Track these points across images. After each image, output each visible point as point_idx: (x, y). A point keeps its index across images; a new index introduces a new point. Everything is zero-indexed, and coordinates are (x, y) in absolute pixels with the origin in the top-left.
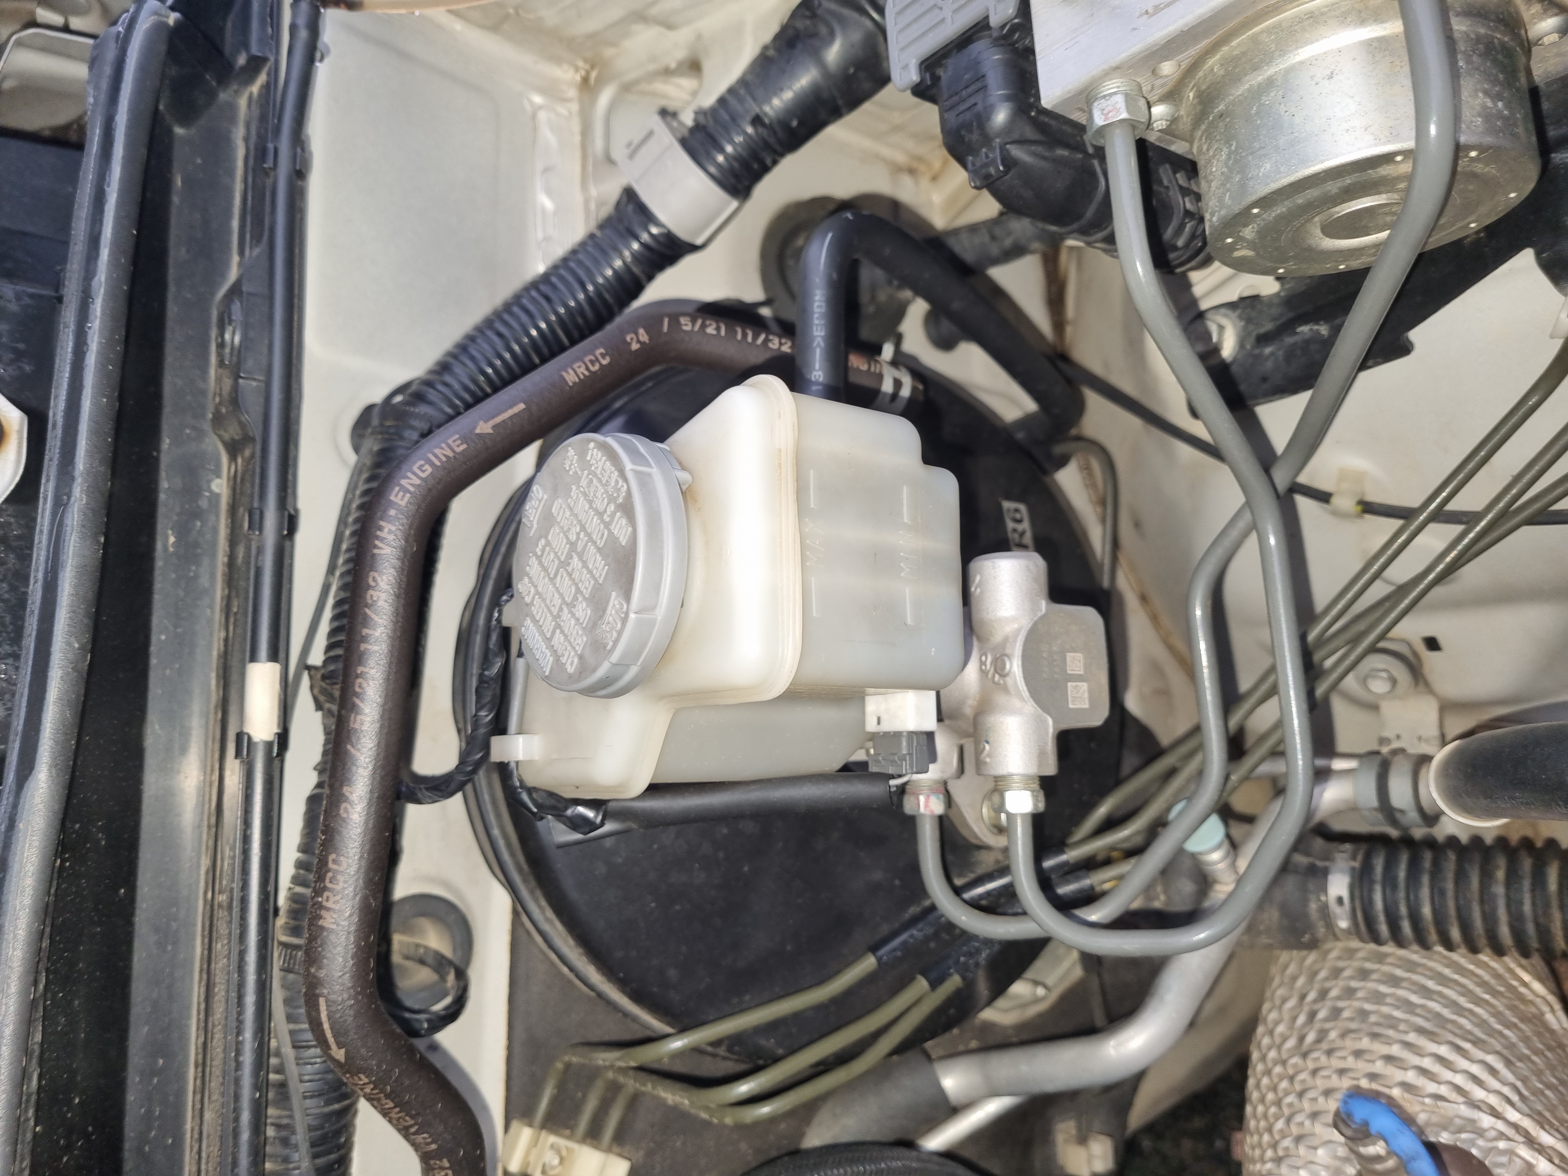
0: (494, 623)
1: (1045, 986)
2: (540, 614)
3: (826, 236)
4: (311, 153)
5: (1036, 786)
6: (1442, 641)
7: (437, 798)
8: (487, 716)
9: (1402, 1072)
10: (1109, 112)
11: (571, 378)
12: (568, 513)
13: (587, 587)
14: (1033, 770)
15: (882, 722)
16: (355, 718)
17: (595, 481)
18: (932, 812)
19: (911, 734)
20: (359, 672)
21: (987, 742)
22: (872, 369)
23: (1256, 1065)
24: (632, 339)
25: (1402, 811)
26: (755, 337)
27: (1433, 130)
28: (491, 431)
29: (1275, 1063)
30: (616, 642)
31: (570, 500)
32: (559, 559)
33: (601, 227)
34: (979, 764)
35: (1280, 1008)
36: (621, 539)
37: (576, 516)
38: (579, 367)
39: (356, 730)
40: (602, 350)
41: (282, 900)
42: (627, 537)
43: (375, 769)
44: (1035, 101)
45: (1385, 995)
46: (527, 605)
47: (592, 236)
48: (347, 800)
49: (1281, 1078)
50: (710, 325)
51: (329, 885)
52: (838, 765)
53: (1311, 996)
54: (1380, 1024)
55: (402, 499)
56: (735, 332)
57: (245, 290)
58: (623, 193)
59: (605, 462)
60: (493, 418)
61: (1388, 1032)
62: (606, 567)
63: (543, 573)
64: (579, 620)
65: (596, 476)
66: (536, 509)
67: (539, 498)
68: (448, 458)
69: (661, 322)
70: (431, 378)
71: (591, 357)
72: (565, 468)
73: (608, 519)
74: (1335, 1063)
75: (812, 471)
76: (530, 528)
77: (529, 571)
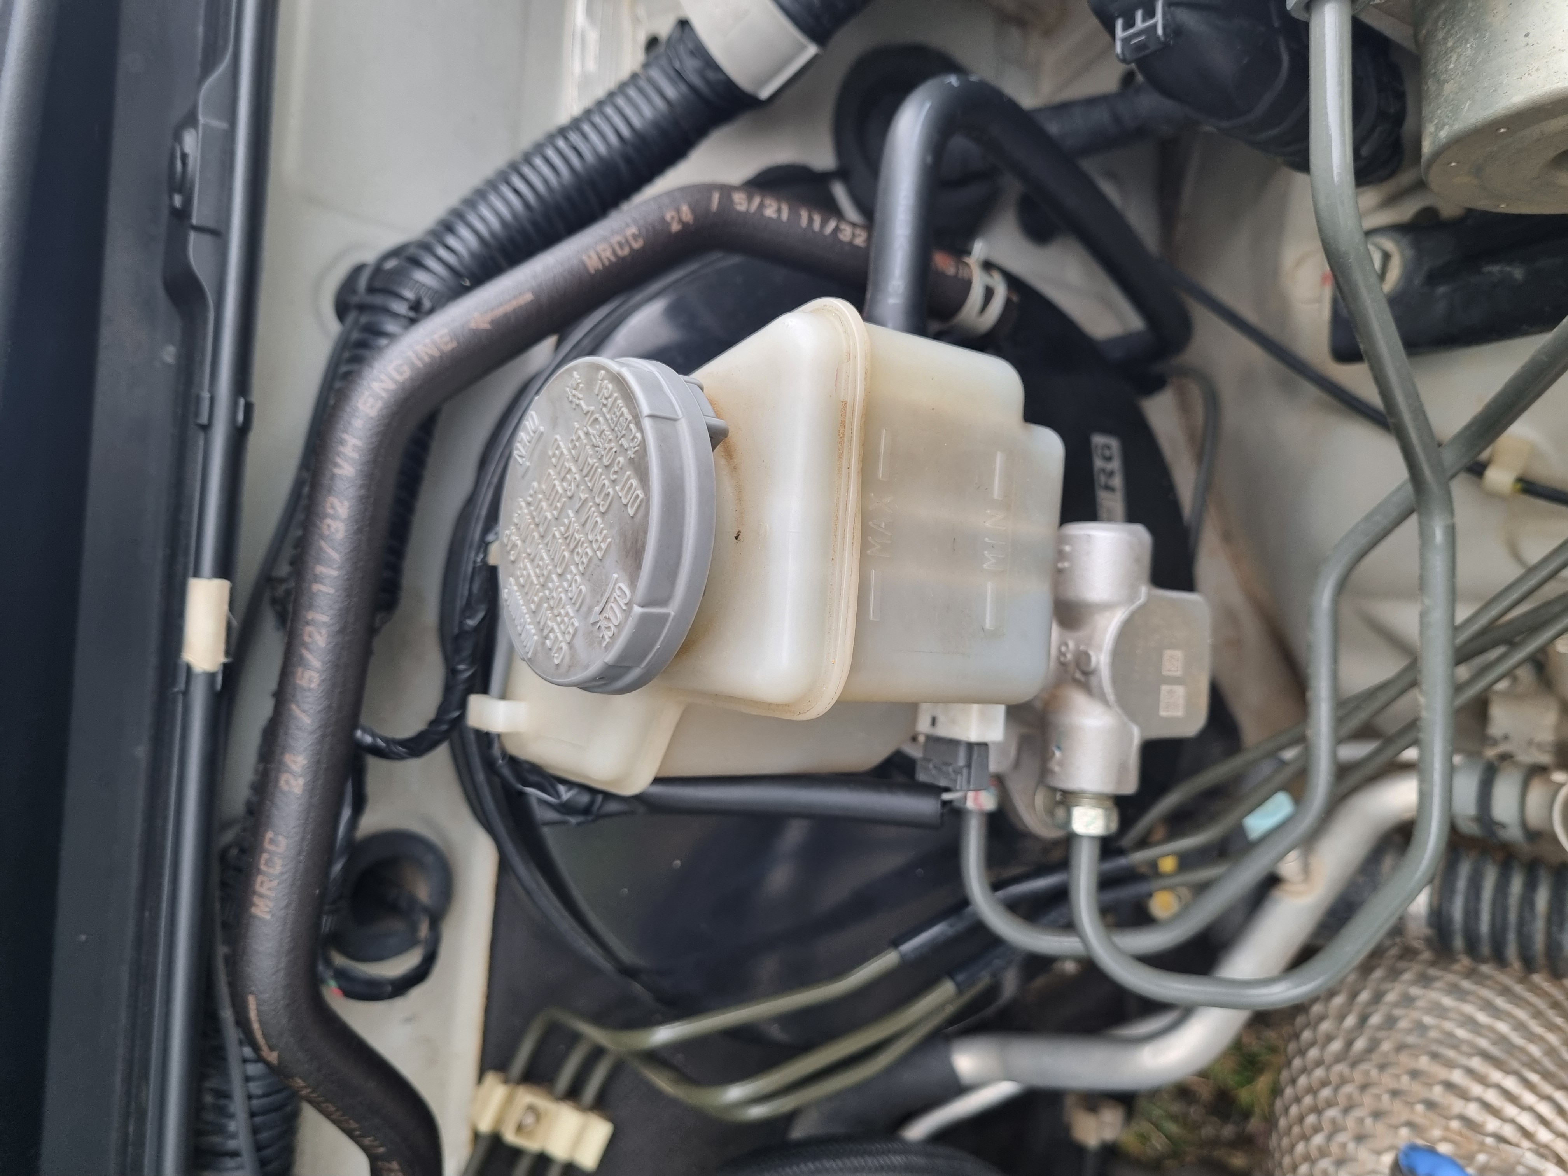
3: (923, 104)
5: (1110, 804)
8: (466, 670)
9: (1463, 1103)
11: (592, 261)
12: (567, 457)
14: (1109, 788)
15: (938, 725)
16: (303, 673)
18: (981, 807)
19: (970, 746)
20: (310, 618)
21: (1059, 748)
22: (960, 271)
24: (673, 218)
25: (1502, 826)
26: (824, 224)
28: (487, 326)
29: (1317, 1063)
30: (614, 638)
31: (570, 441)
34: (1044, 772)
36: (630, 506)
37: (575, 461)
38: (603, 248)
39: (299, 687)
40: (633, 230)
42: (636, 505)
43: (324, 736)
46: (513, 562)
47: (634, 77)
48: (288, 770)
49: (1323, 1084)
50: (770, 205)
51: (263, 867)
54: (1439, 1042)
55: (372, 407)
56: (800, 216)
57: (202, 119)
58: (677, 26)
59: (616, 399)
60: (492, 309)
61: (1451, 1054)
62: (609, 540)
63: (532, 526)
64: (571, 599)
65: (604, 416)
66: (529, 442)
67: (533, 428)
68: (432, 357)
69: (710, 199)
70: (431, 240)
71: (619, 238)
72: (568, 398)
73: (615, 476)
74: (1387, 1080)
75: (884, 430)
76: (521, 465)
77: (516, 521)
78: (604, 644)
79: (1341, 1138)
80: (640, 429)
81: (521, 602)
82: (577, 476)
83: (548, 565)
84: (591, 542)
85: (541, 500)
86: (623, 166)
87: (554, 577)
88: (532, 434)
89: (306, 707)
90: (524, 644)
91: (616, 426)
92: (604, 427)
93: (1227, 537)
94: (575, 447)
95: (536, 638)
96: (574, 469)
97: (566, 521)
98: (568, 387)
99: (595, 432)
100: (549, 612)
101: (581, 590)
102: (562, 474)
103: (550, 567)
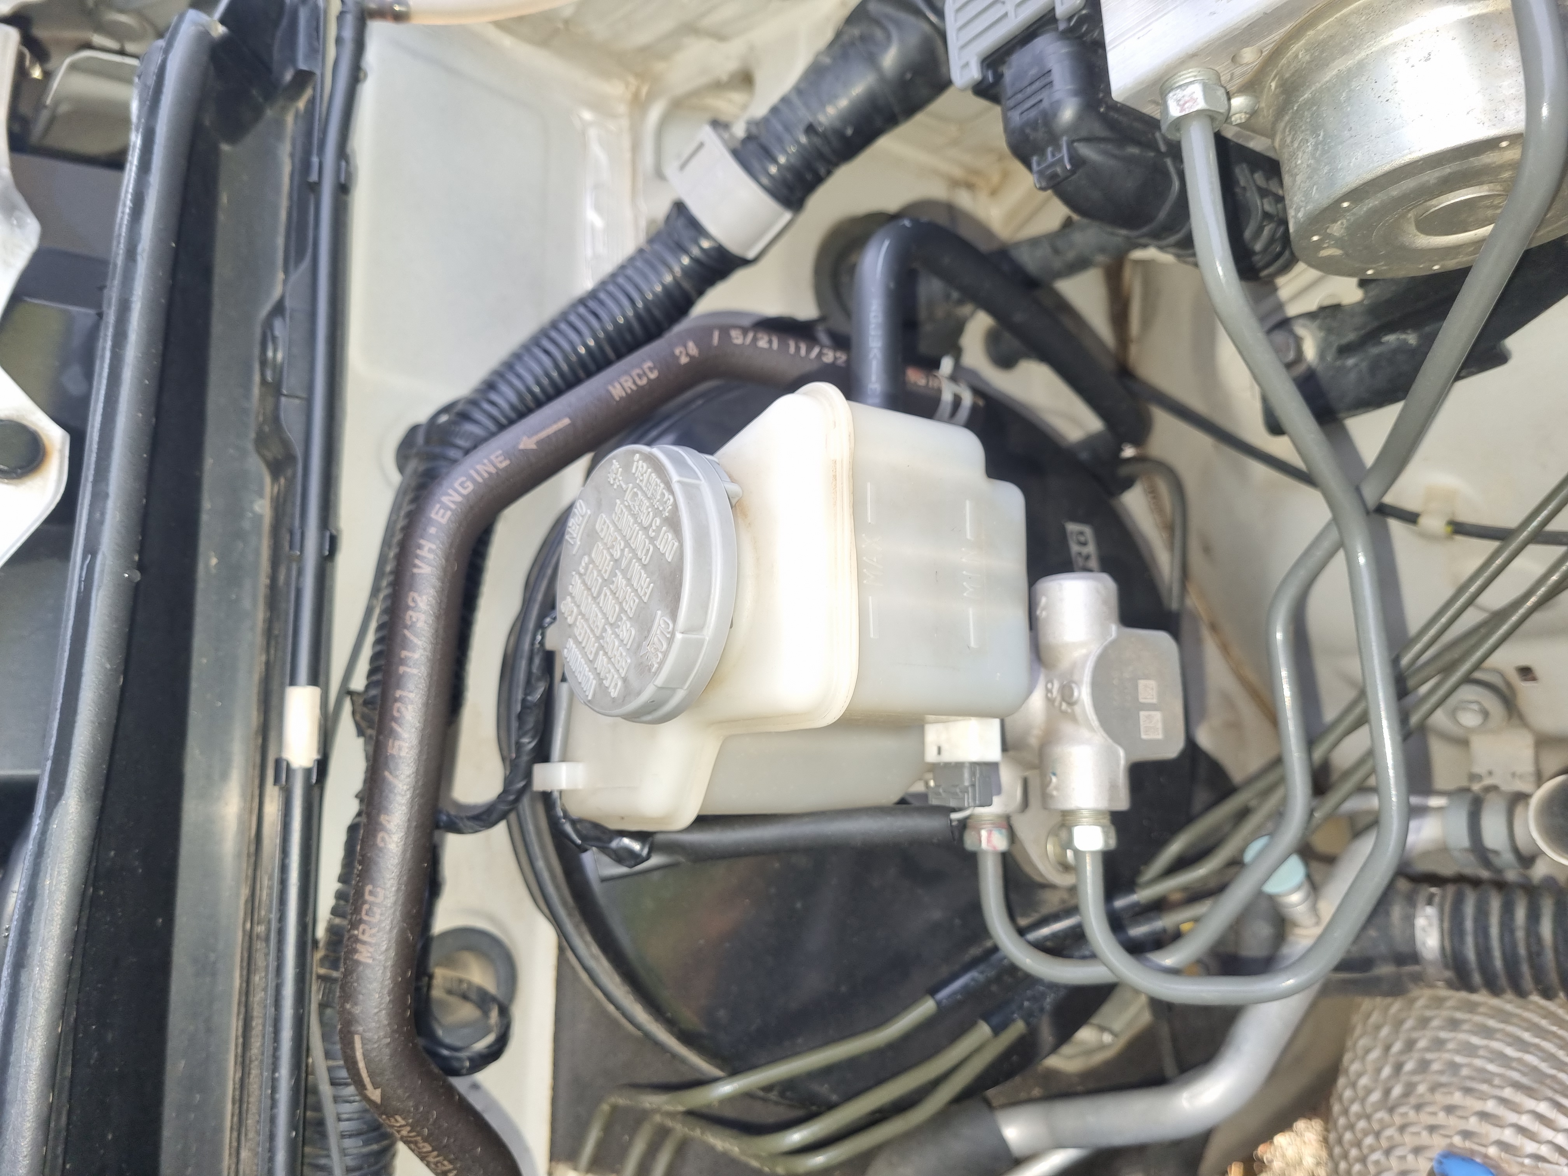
0: (537, 646)
1: (1111, 1032)
2: (582, 635)
3: (883, 242)
4: (356, 168)
5: (1107, 821)
6: (1538, 671)
7: (478, 828)
8: (529, 743)
9: (1498, 1130)
10: (1186, 103)
11: (617, 392)
12: (612, 529)
13: (631, 605)
14: (1103, 804)
15: (943, 752)
16: (392, 744)
17: (639, 493)
18: (994, 847)
19: (974, 765)
20: (397, 695)
21: (1054, 774)
22: (930, 383)
23: (1338, 1119)
24: (681, 353)
25: (1496, 852)
26: (809, 350)
27: (1545, 111)
28: (534, 447)
29: (1359, 1117)
30: (661, 664)
31: (613, 516)
32: (603, 577)
33: (651, 241)
34: (1045, 797)
35: (1363, 1059)
36: (667, 555)
37: (619, 531)
38: (626, 381)
39: (393, 756)
40: (649, 364)
41: (321, 932)
42: (673, 552)
43: (413, 798)
44: (1104, 97)
45: (1476, 1048)
47: (641, 251)
48: (383, 829)
49: (1366, 1133)
50: (762, 338)
51: (365, 918)
52: (895, 798)
53: (1397, 1047)
54: (1471, 1078)
55: (443, 517)
56: (788, 346)
57: (289, 310)
58: (674, 206)
59: (651, 475)
60: (539, 435)
61: (1483, 1087)
62: (652, 585)
63: (585, 591)
64: (623, 641)
65: (641, 488)
68: (491, 475)
70: (478, 398)
71: (638, 371)
72: (610, 481)
73: (654, 534)
75: (870, 484)
76: (573, 545)
77: (571, 591)
78: (653, 669)
80: (672, 493)
82: (622, 541)
84: (637, 590)
85: (592, 569)
86: (637, 327)
87: (607, 627)
88: (581, 518)
89: (397, 773)
90: (585, 689)
91: (651, 495)
94: (618, 519)
95: (594, 682)
96: (618, 536)
99: (634, 503)
100: (604, 657)
101: (630, 631)
102: (609, 544)
103: (603, 620)
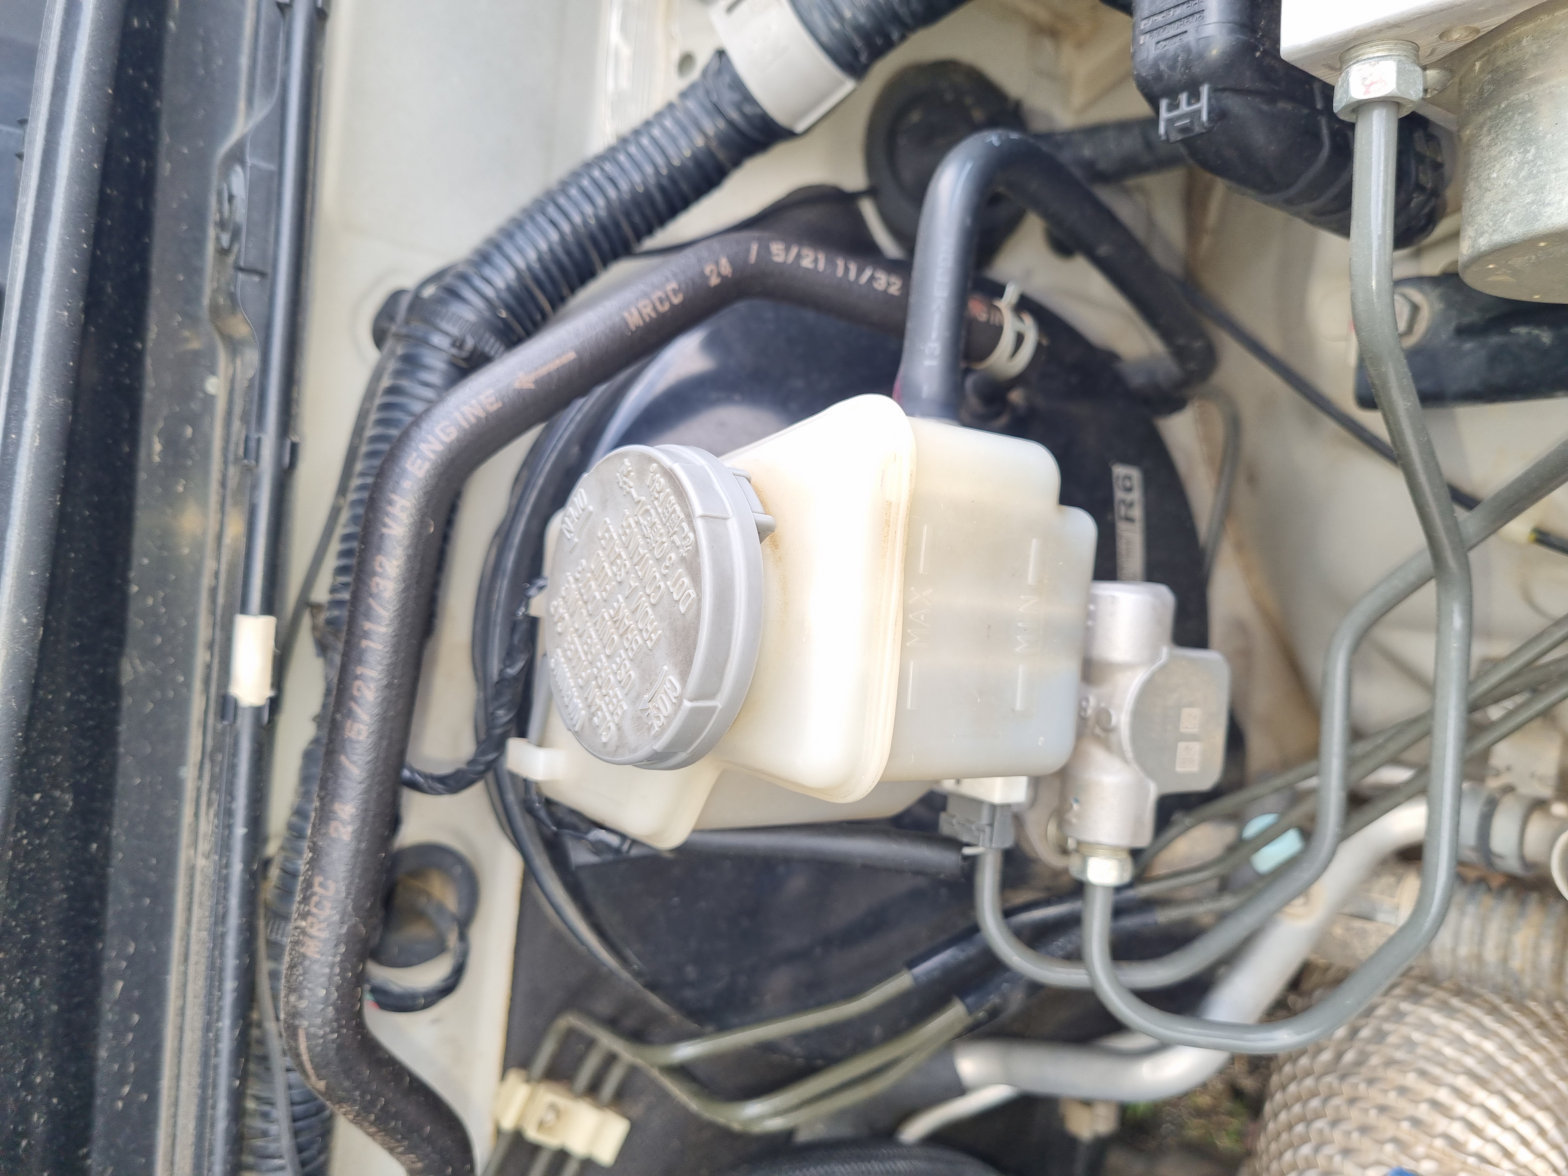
3: (964, 164)
5: (1125, 855)
7: (444, 792)
8: (505, 715)
10: (1373, 83)
11: (633, 319)
12: (617, 542)
14: (1127, 841)
15: (962, 783)
16: (352, 726)
19: (993, 807)
20: (358, 673)
21: (1077, 801)
22: (992, 318)
24: (712, 271)
25: (1500, 857)
26: (859, 273)
28: (532, 386)
30: (663, 727)
31: (620, 528)
36: (681, 604)
37: (626, 548)
38: (645, 307)
39: (351, 741)
40: (673, 285)
42: (688, 604)
43: (371, 786)
46: (560, 634)
47: (670, 106)
48: (337, 818)
50: (807, 255)
51: (314, 908)
54: (1427, 1059)
55: (420, 468)
56: (835, 266)
57: (249, 161)
58: (715, 55)
59: (668, 495)
60: (536, 369)
61: (1437, 1071)
62: (660, 632)
63: (580, 603)
64: (620, 682)
65: (656, 509)
66: (578, 519)
67: (582, 506)
68: (479, 419)
69: (748, 251)
70: (470, 271)
71: (659, 294)
72: (618, 483)
73: (666, 571)
74: (1375, 1095)
75: (926, 526)
76: (569, 539)
77: (563, 593)
78: (653, 733)
79: (1327, 1150)
80: (694, 530)
81: (568, 675)
82: (627, 563)
83: (596, 644)
84: (641, 630)
85: (589, 580)
86: (658, 197)
87: (602, 656)
88: (581, 512)
89: (355, 758)
90: (572, 716)
91: (667, 521)
92: (656, 520)
93: (1239, 547)
94: (625, 534)
95: (583, 712)
96: (624, 556)
97: (615, 605)
98: (619, 472)
99: (646, 523)
100: (597, 690)
101: (630, 676)
102: (612, 558)
103: (598, 647)
